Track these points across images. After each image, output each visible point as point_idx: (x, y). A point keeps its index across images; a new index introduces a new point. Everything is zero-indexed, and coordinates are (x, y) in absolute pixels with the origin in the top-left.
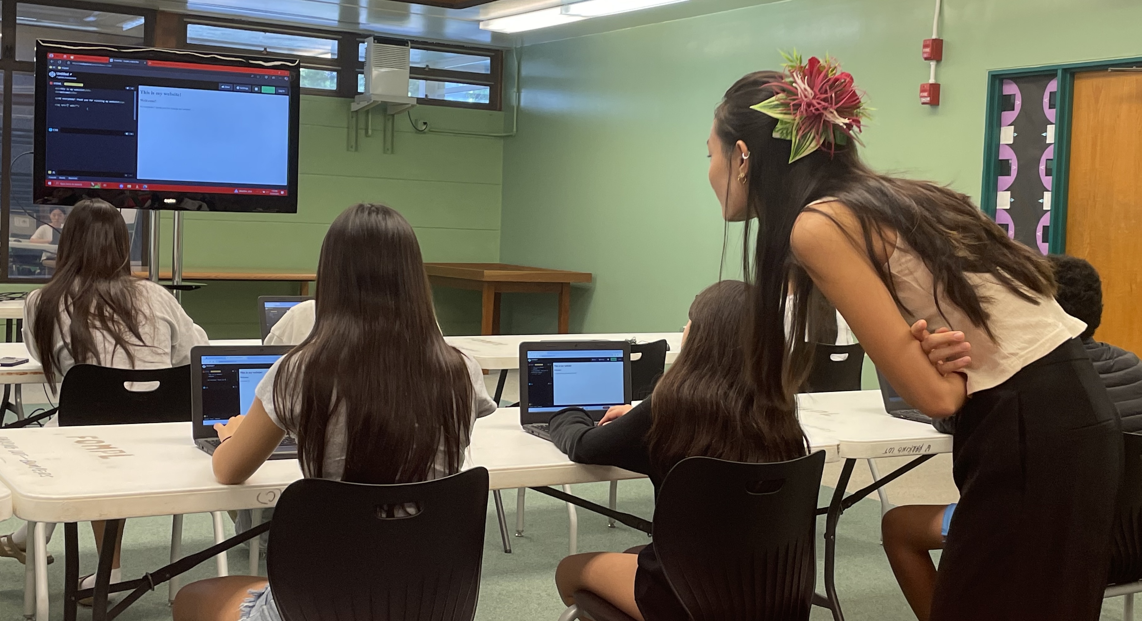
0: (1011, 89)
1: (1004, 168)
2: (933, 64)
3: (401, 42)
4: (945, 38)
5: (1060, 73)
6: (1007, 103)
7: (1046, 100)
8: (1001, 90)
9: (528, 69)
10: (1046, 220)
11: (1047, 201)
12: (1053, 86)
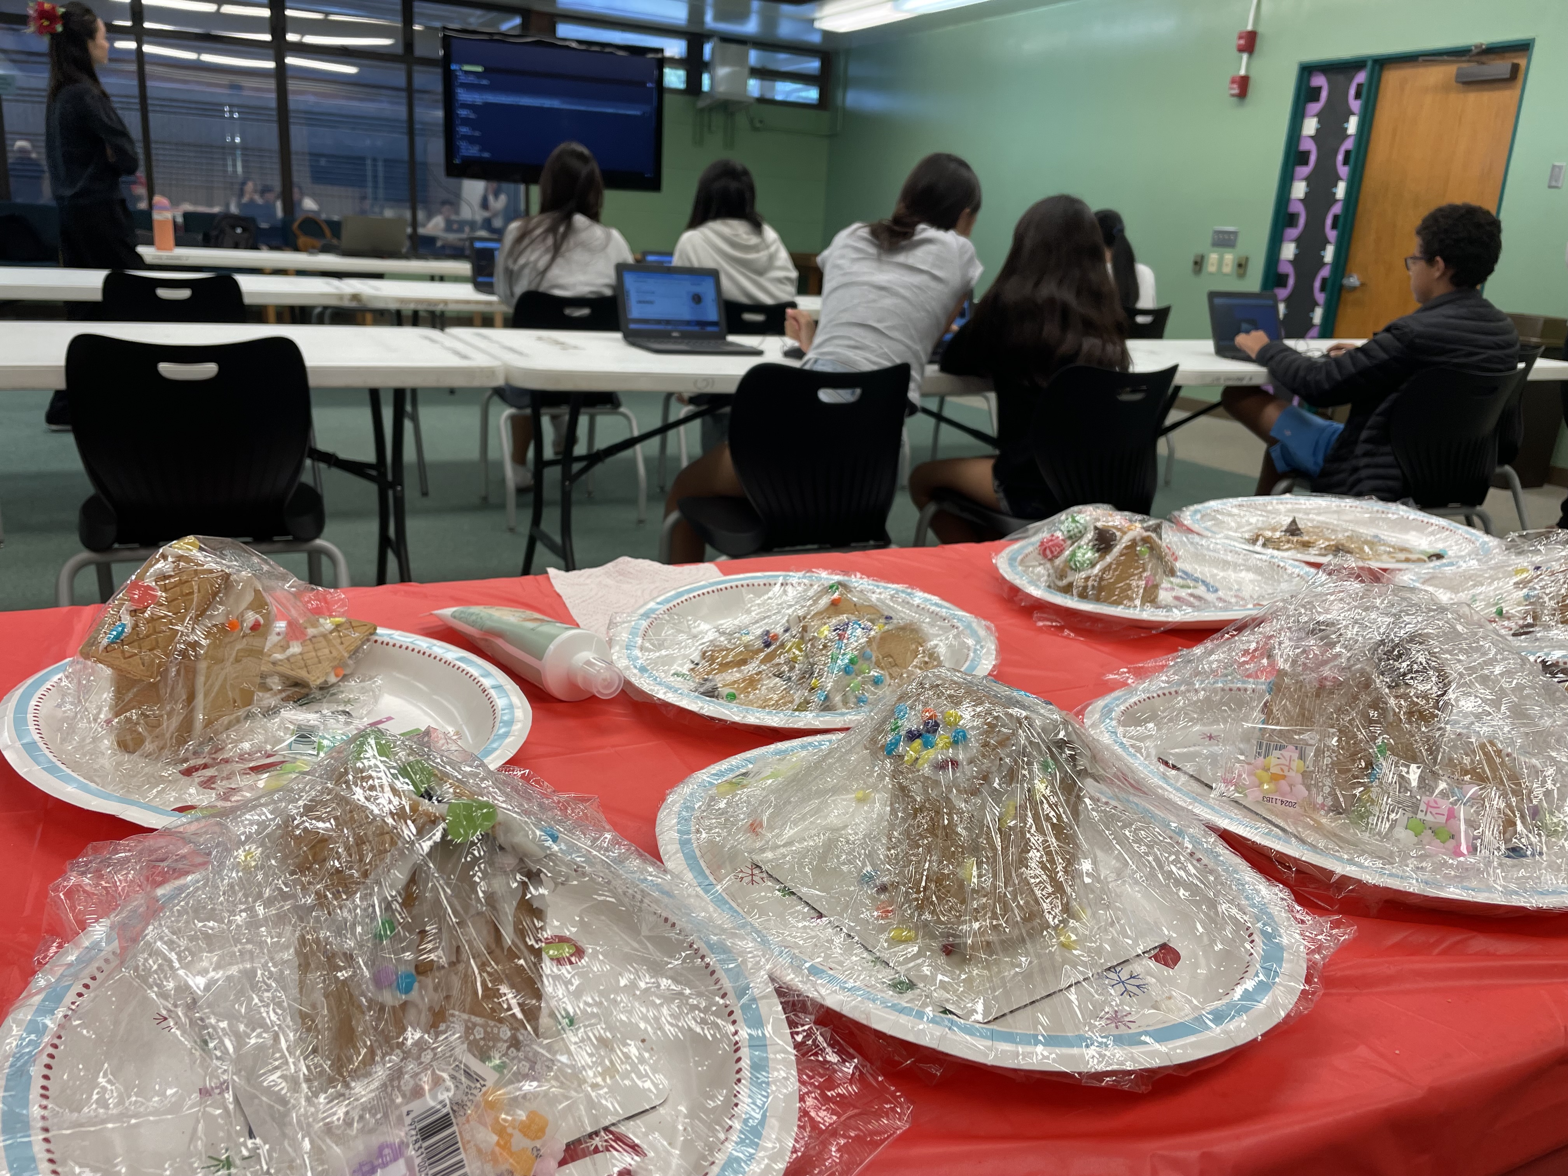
0: (1319, 81)
1: (1302, 158)
2: (1245, 56)
3: (742, 41)
4: (1261, 30)
5: (1369, 64)
6: (1313, 94)
7: (1352, 92)
8: (1309, 81)
9: (855, 69)
10: (1337, 209)
11: (1341, 190)
12: (1361, 77)
